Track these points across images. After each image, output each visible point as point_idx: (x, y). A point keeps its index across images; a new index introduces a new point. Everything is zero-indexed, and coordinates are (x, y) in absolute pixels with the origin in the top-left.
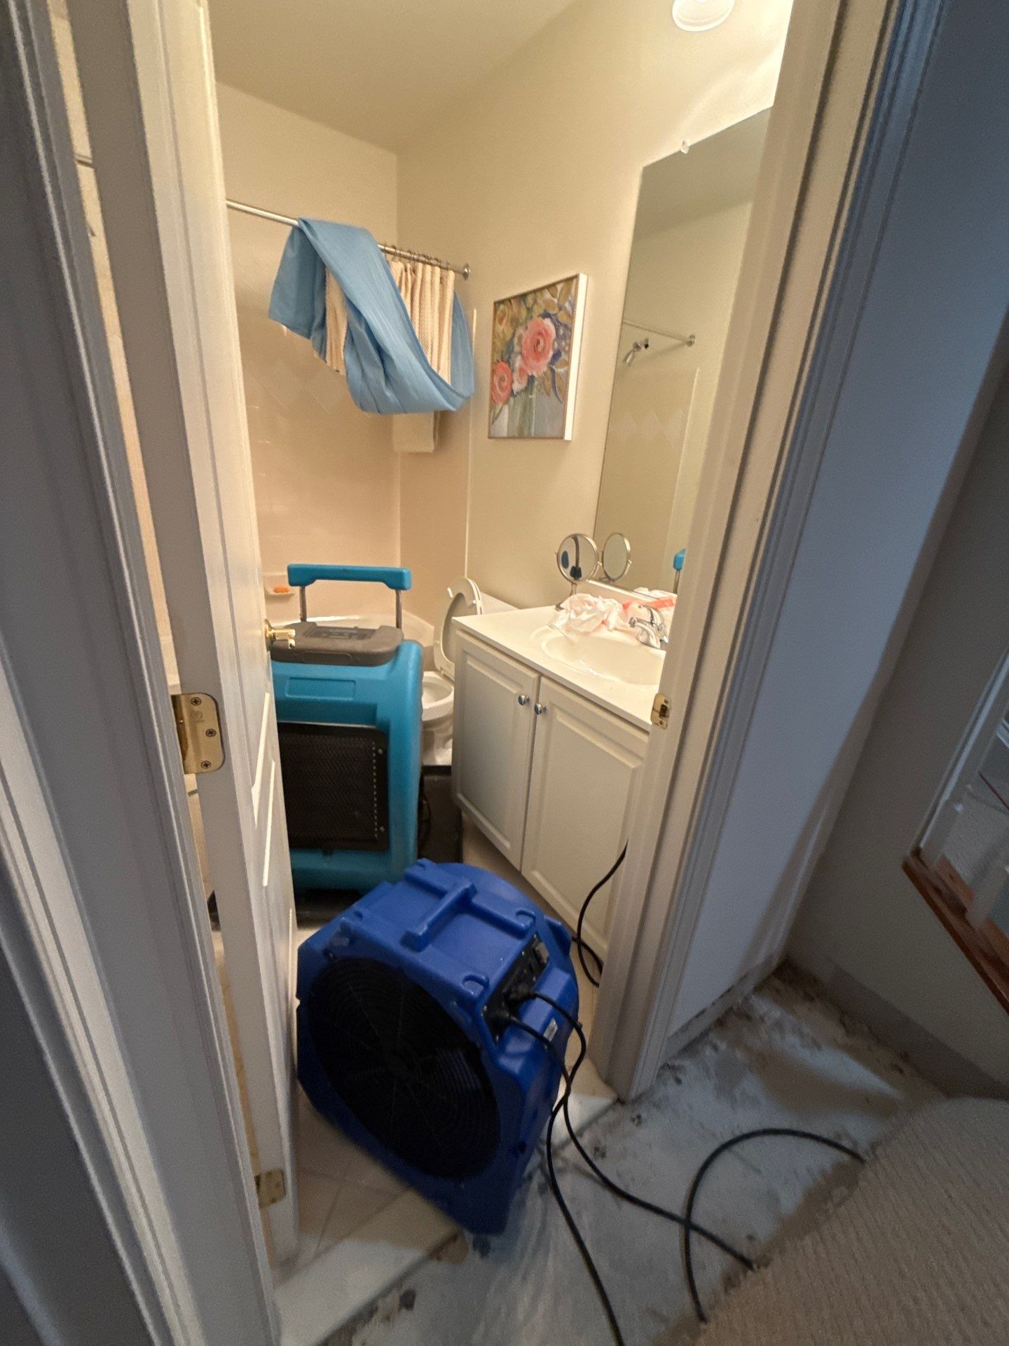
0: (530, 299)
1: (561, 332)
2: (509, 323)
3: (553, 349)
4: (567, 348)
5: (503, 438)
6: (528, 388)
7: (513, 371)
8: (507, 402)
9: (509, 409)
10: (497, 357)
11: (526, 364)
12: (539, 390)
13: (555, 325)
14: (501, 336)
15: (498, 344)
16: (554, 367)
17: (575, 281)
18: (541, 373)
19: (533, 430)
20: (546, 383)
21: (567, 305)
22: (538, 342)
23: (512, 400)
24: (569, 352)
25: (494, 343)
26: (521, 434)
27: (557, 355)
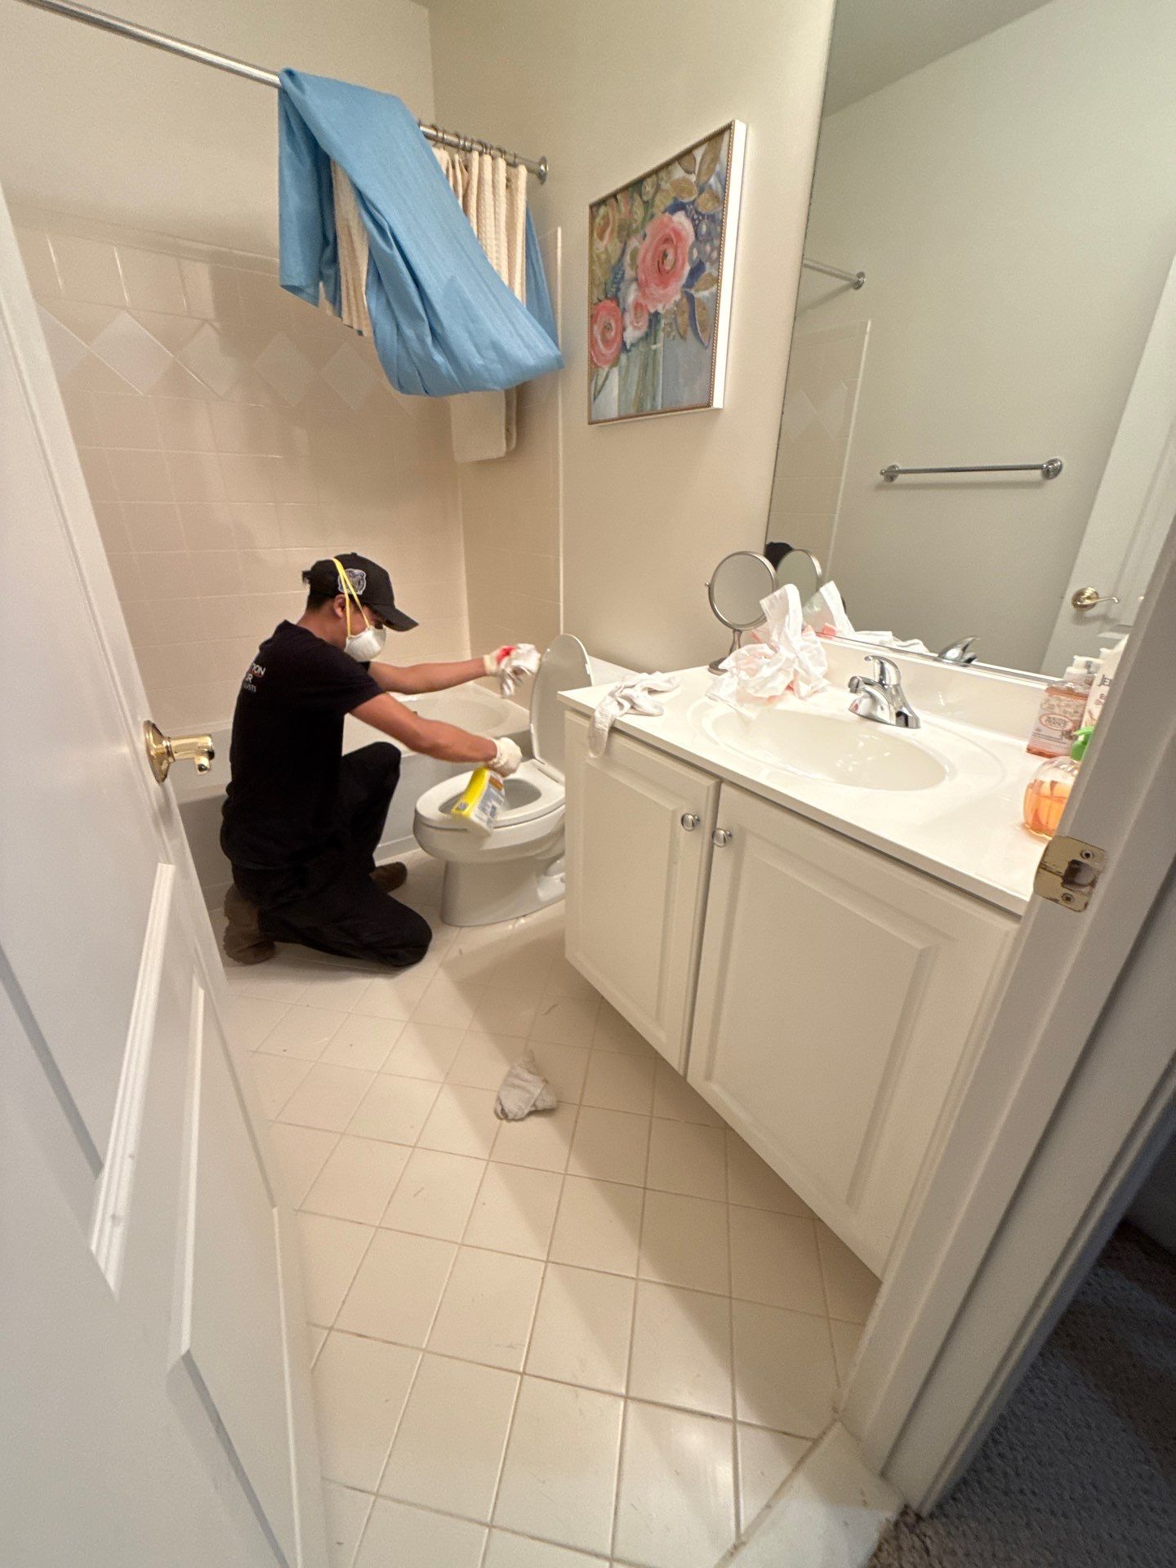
0: (648, 188)
1: (704, 228)
2: (615, 234)
3: (690, 259)
4: (715, 255)
5: (613, 420)
6: (650, 335)
7: (624, 310)
8: (616, 362)
9: (619, 374)
10: (598, 294)
11: (644, 295)
12: (668, 335)
13: (693, 220)
14: (603, 256)
15: (599, 272)
16: (692, 291)
17: (726, 136)
18: (670, 305)
19: (659, 400)
20: (679, 320)
21: (712, 181)
22: (665, 255)
23: (623, 357)
24: (718, 262)
25: (591, 272)
26: (640, 410)
27: (697, 270)
